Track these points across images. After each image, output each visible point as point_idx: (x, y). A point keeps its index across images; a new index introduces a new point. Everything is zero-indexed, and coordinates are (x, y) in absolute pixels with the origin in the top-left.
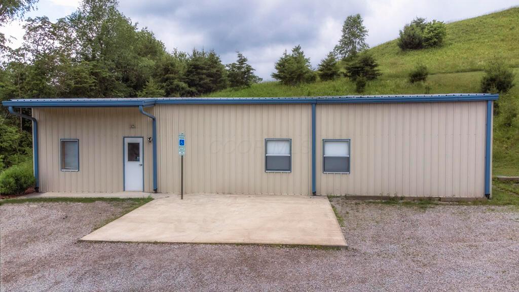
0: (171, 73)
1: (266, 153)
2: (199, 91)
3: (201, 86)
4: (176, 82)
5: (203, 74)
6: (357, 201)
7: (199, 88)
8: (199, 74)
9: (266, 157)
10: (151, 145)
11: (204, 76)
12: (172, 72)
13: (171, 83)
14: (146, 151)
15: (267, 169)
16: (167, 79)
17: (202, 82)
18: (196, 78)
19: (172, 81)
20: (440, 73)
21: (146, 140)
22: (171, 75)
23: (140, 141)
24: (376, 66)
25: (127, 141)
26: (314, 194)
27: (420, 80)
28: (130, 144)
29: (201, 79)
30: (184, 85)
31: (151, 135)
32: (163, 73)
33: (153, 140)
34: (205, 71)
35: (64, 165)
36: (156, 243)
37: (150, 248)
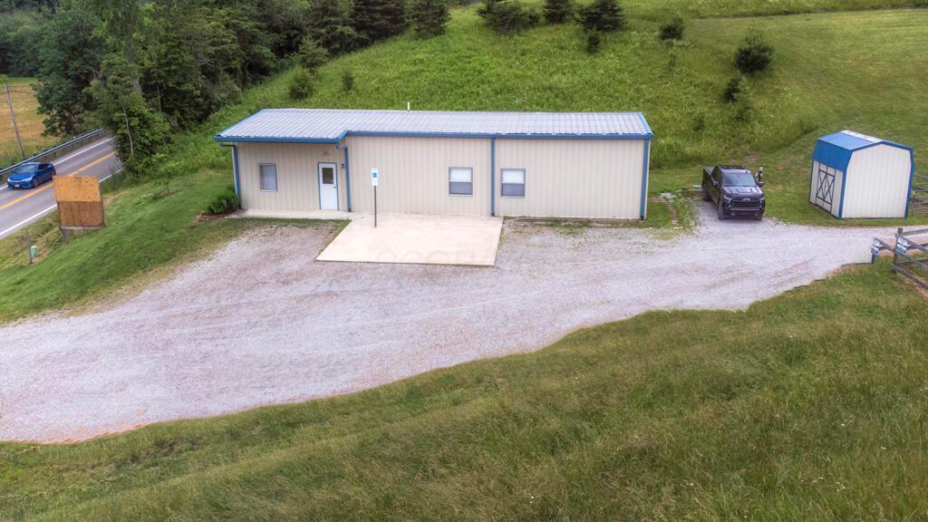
0: (331, 16)
1: (450, 179)
2: (370, 36)
3: (372, 28)
4: (340, 28)
5: (376, 11)
6: (526, 223)
7: (371, 32)
8: (370, 11)
9: (450, 183)
10: (344, 170)
11: (378, 16)
12: (335, 14)
13: (334, 29)
14: (339, 176)
15: (451, 193)
16: (326, 23)
17: (376, 23)
18: (366, 18)
19: (333, 26)
20: (713, 16)
21: (339, 165)
22: (333, 19)
23: (333, 166)
24: (619, 10)
25: (322, 166)
26: (493, 215)
27: (673, 37)
28: (323, 169)
29: (373, 19)
30: (349, 30)
31: (343, 162)
32: (321, 13)
33: (346, 166)
34: (378, 8)
35: (263, 187)
36: (368, 262)
37: (365, 266)
